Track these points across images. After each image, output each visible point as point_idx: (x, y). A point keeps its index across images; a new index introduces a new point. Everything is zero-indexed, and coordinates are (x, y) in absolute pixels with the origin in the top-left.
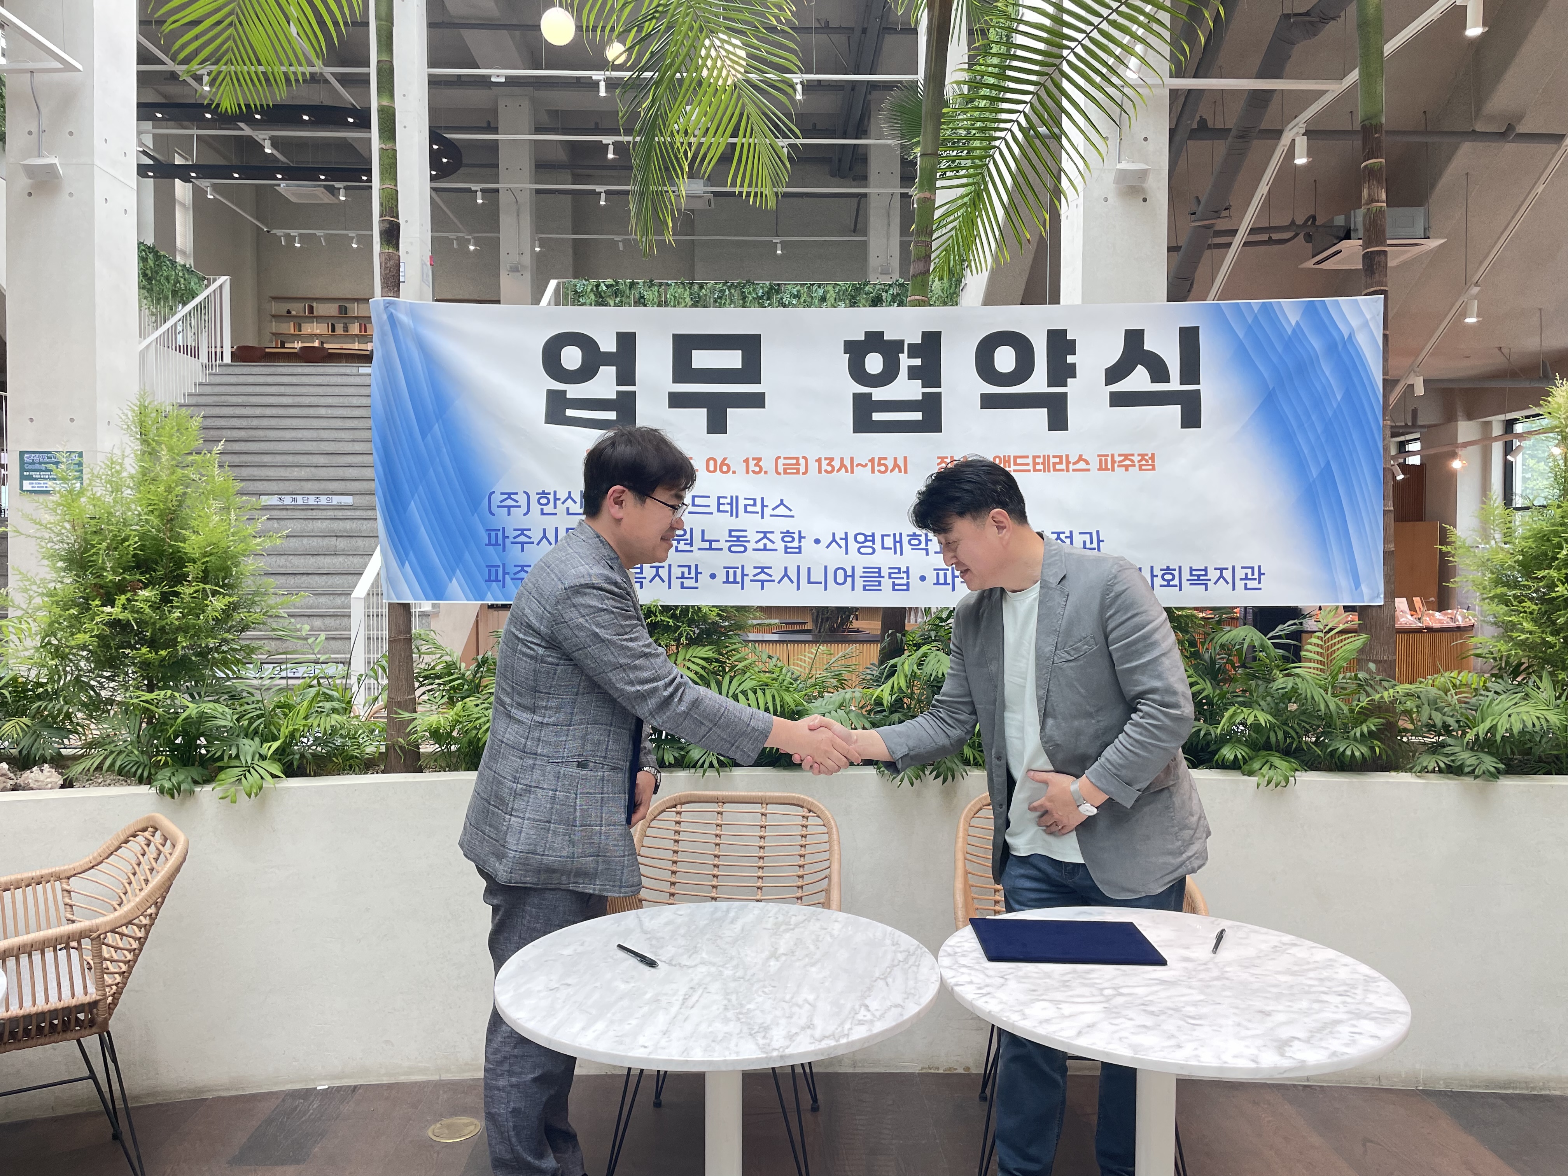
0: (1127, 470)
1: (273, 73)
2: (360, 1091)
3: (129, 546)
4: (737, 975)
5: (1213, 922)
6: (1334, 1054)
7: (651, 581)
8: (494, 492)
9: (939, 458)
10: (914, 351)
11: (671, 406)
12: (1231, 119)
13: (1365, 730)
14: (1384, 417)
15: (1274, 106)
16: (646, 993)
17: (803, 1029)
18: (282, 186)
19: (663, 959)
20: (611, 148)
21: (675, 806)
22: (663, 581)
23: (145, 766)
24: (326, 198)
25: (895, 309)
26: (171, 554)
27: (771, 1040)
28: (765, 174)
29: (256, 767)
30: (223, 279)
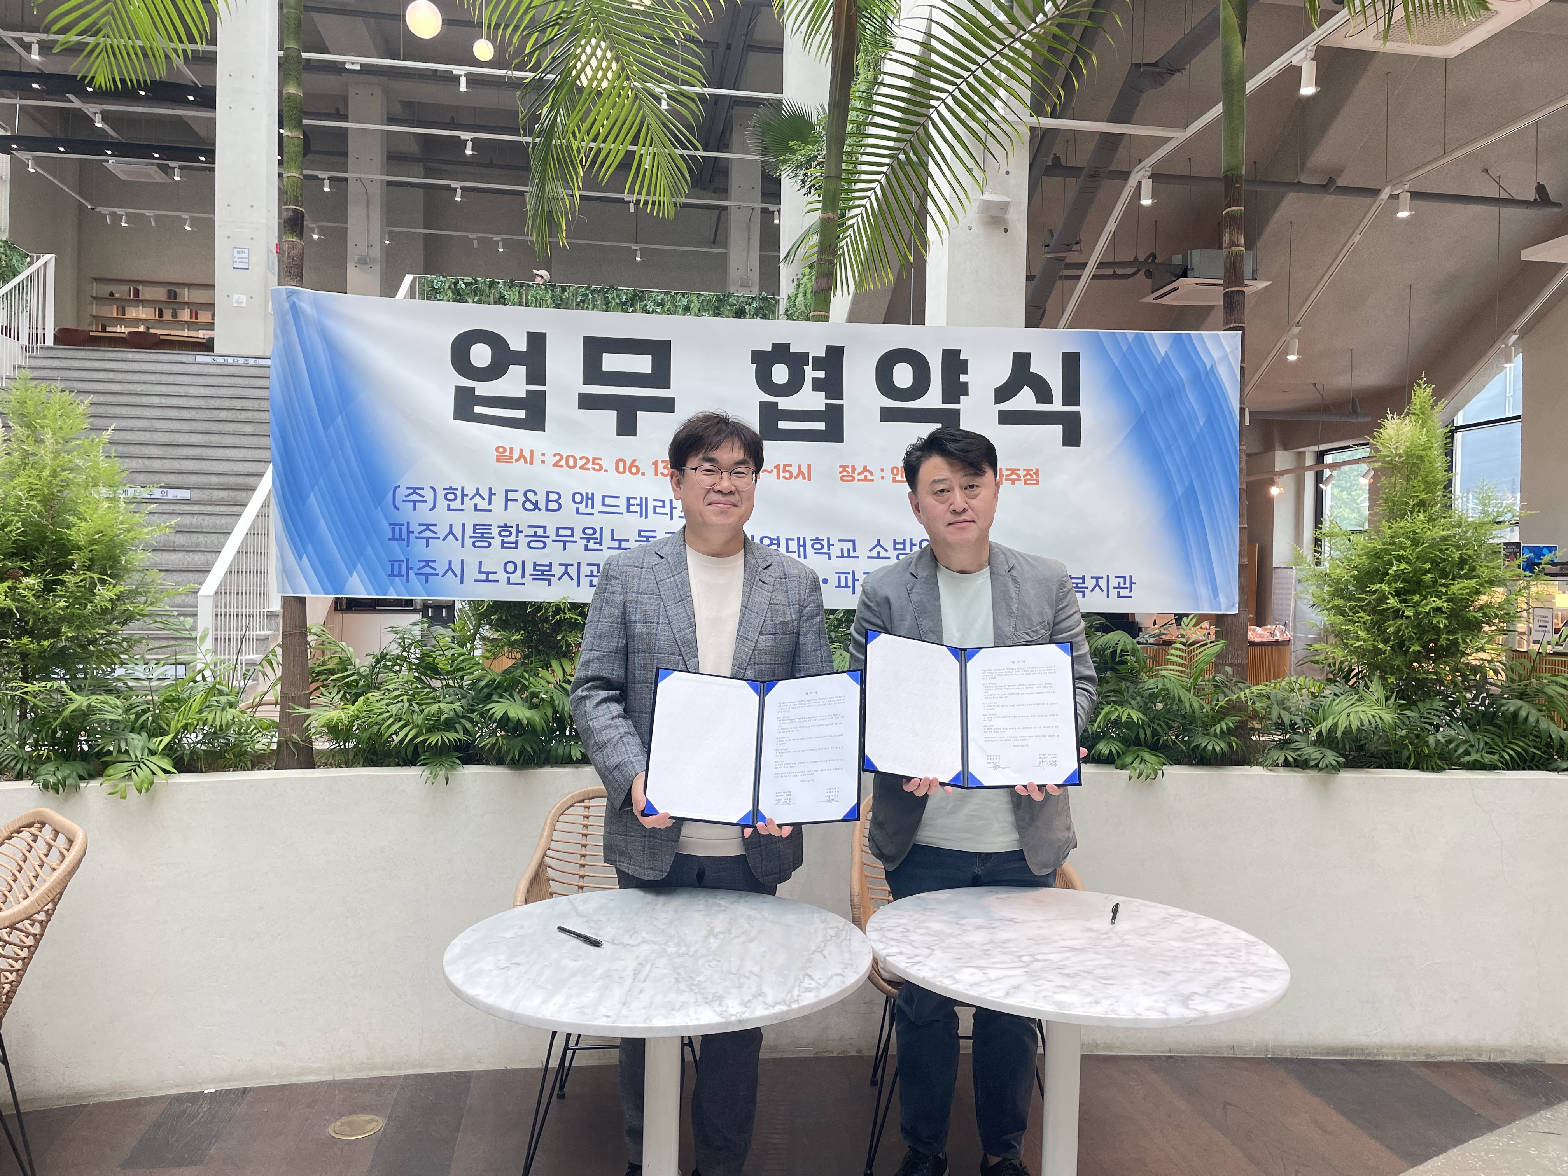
0: (1013, 484)
1: (151, 48)
2: (251, 1093)
3: (11, 531)
4: (681, 951)
5: (1106, 898)
6: (1231, 1005)
7: (559, 579)
8: (399, 487)
9: (841, 467)
10: (818, 364)
11: (581, 407)
12: (1082, 158)
13: (1224, 727)
14: (1241, 441)
15: (1122, 149)
16: (596, 969)
17: (755, 996)
18: (110, 162)
19: (606, 939)
20: (469, 144)
21: (583, 801)
22: (572, 579)
23: (25, 761)
24: (158, 177)
25: (758, 321)
26: (54, 541)
27: (727, 1007)
28: (663, 184)
29: (146, 762)
30: (48, 257)
